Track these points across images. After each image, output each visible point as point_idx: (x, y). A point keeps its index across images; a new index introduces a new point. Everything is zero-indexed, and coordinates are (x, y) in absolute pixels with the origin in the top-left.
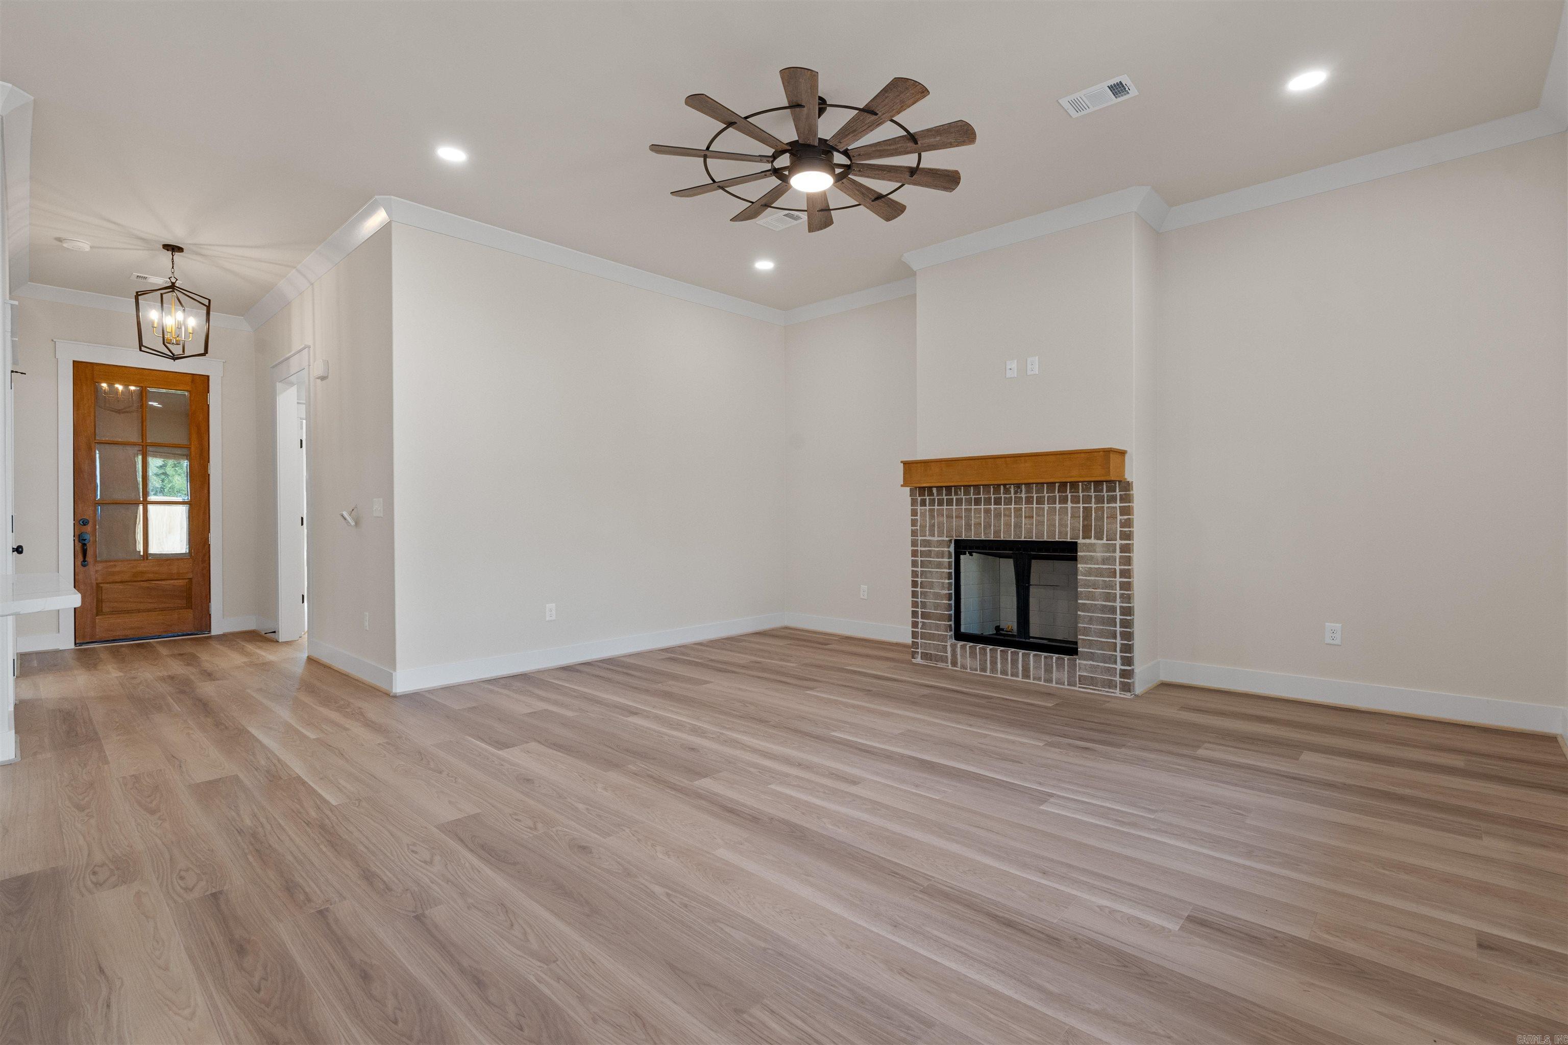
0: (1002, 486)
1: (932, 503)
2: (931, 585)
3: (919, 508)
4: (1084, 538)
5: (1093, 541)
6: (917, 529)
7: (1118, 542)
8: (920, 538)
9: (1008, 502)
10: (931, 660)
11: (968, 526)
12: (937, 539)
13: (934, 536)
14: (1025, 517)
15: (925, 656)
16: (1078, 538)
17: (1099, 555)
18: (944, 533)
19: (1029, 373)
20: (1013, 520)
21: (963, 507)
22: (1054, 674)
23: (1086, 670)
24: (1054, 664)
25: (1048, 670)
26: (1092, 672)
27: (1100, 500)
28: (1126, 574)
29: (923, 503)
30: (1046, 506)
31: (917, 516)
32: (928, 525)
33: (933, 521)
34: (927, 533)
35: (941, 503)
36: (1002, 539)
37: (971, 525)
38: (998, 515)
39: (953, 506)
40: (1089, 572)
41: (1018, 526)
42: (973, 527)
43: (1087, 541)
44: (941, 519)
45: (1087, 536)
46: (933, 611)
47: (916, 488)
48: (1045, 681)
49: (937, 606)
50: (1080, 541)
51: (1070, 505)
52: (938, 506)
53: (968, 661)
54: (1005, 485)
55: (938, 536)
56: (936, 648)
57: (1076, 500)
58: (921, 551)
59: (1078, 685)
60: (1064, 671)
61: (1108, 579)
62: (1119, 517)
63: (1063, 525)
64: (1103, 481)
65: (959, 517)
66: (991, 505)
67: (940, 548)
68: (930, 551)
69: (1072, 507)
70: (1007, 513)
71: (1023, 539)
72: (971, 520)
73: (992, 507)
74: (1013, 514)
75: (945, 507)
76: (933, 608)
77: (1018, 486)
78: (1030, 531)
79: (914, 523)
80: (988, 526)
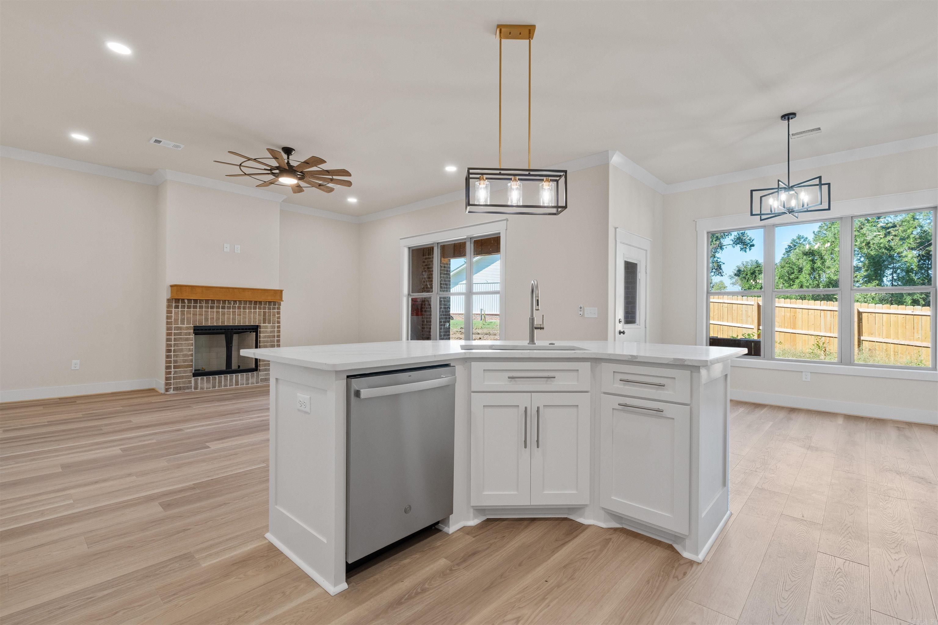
0: (227, 301)
1: (183, 307)
2: (181, 350)
3: (173, 310)
4: (263, 324)
5: (267, 324)
6: (172, 321)
7: (276, 325)
8: (173, 326)
9: (229, 308)
10: (180, 390)
11: (206, 320)
12: (186, 326)
13: (184, 324)
14: (237, 315)
15: (176, 389)
16: (261, 323)
17: (269, 330)
18: (191, 323)
19: (236, 251)
20: (231, 316)
21: (204, 310)
22: (250, 381)
23: (263, 376)
24: (250, 376)
25: (247, 379)
26: (266, 376)
27: (269, 309)
28: (279, 336)
29: (177, 307)
30: (247, 311)
31: (172, 314)
32: (180, 319)
33: (184, 317)
34: (179, 323)
35: (189, 307)
36: (226, 325)
37: (209, 319)
38: (223, 314)
39: (197, 309)
40: (265, 337)
41: (234, 319)
42: (209, 320)
43: (265, 325)
44: (189, 316)
45: (264, 323)
46: (183, 364)
47: (173, 299)
48: (246, 385)
49: (184, 361)
50: (262, 325)
51: (257, 310)
52: (187, 309)
53: (205, 385)
54: (228, 301)
55: (187, 325)
56: (184, 383)
57: (260, 308)
58: (174, 333)
59: (260, 383)
60: (254, 378)
61: (272, 339)
62: (276, 315)
63: (255, 318)
64: (271, 302)
65: (201, 314)
66: (220, 309)
67: (188, 330)
68: (181, 333)
69: (258, 311)
70: (228, 313)
71: (236, 325)
72: (208, 316)
73: (220, 310)
74: (231, 314)
75: (192, 310)
76: (182, 362)
77: (235, 302)
78: (239, 321)
79: (168, 318)
80: (218, 319)
